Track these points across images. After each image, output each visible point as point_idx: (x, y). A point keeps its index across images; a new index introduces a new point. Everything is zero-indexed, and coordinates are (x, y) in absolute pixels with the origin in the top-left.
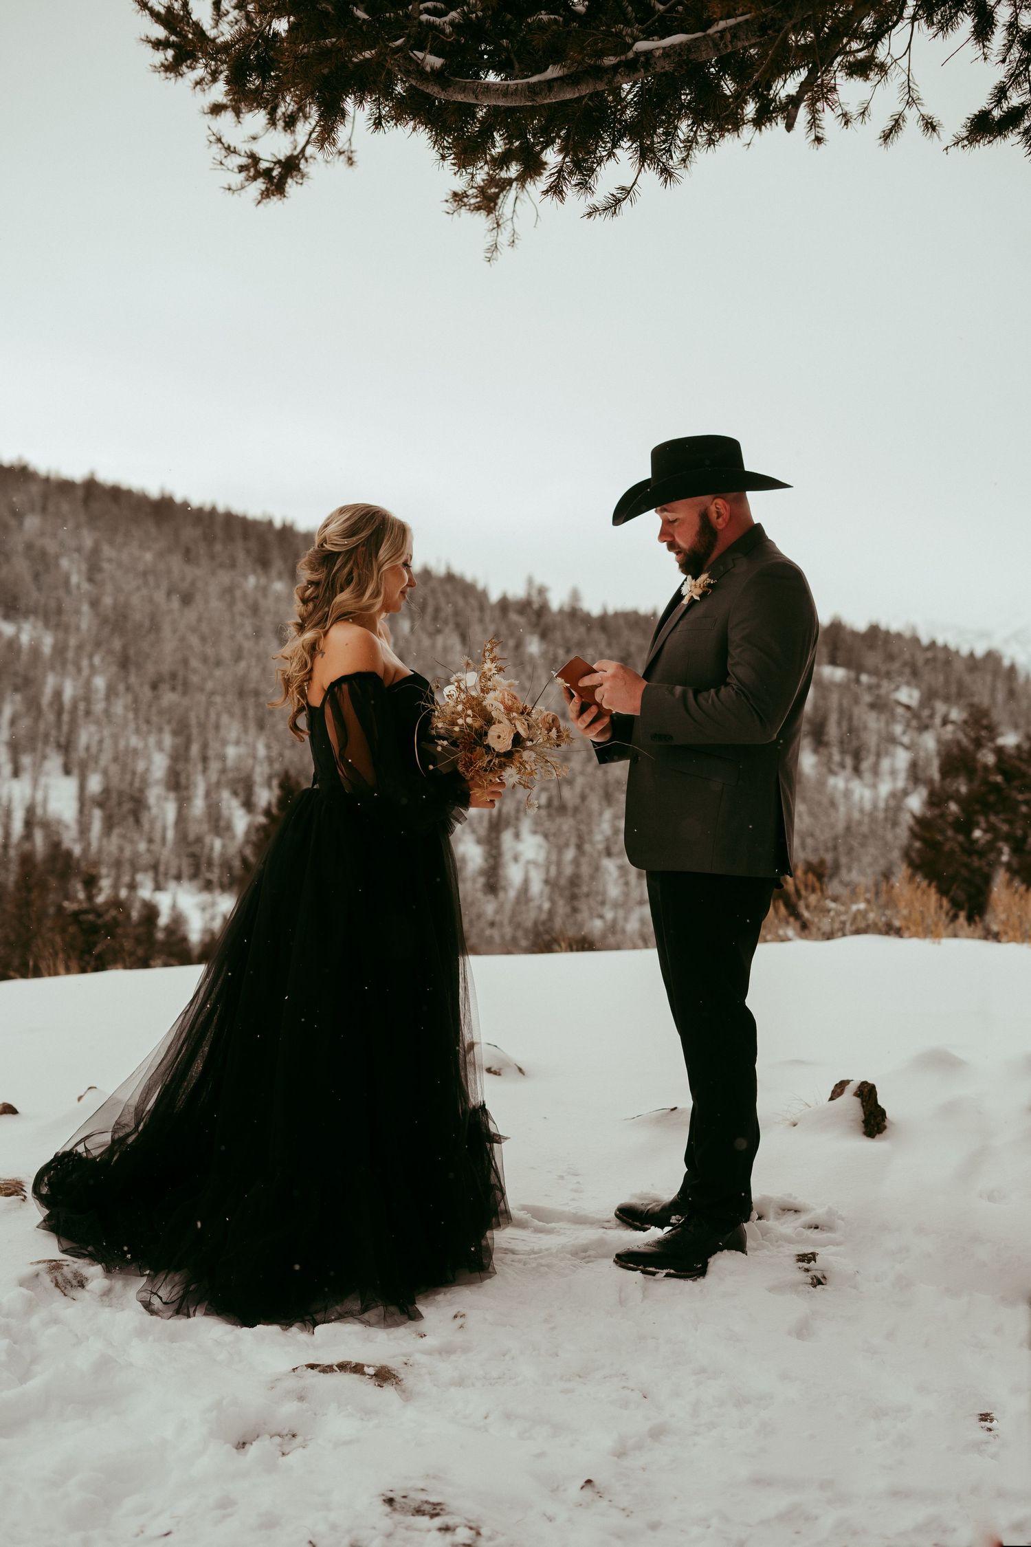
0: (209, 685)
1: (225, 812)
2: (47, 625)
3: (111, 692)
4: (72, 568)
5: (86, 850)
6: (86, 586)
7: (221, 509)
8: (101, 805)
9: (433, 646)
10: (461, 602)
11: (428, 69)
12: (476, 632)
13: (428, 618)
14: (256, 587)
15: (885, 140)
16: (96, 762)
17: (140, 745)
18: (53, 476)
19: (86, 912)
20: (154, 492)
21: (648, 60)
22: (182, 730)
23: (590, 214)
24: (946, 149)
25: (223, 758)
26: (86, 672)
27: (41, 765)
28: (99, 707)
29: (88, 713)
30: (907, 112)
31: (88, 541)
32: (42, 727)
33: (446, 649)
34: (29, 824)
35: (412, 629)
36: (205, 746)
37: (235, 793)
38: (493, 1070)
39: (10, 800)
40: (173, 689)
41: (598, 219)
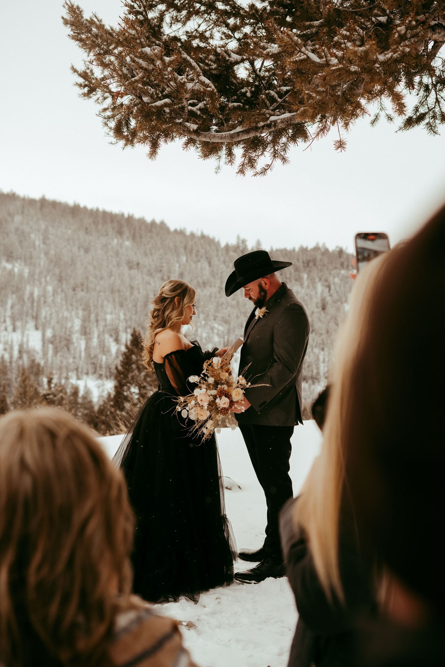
0: (98, 288)
1: (107, 344)
2: (26, 265)
3: (55, 292)
4: (36, 239)
5: (46, 363)
6: (42, 246)
7: (101, 209)
8: (52, 343)
9: (197, 267)
10: (208, 248)
11: (192, 130)
12: (215, 261)
13: (193, 255)
14: (117, 244)
15: (372, 124)
16: (50, 324)
17: (69, 315)
18: (26, 197)
19: (49, 394)
20: (71, 203)
21: (275, 124)
22: (86, 308)
23: (255, 175)
24: (396, 132)
25: (105, 320)
26: (43, 284)
27: (25, 326)
28: (50, 299)
29: (45, 302)
30: (380, 113)
31: (43, 227)
32: (25, 309)
33: (202, 269)
34: (20, 352)
35: (187, 260)
36: (97, 315)
37: (111, 336)
38: (228, 488)
39: (12, 342)
40: (82, 290)
41: (258, 176)
